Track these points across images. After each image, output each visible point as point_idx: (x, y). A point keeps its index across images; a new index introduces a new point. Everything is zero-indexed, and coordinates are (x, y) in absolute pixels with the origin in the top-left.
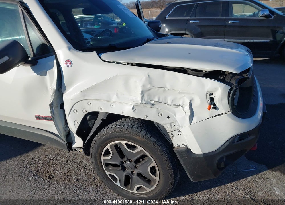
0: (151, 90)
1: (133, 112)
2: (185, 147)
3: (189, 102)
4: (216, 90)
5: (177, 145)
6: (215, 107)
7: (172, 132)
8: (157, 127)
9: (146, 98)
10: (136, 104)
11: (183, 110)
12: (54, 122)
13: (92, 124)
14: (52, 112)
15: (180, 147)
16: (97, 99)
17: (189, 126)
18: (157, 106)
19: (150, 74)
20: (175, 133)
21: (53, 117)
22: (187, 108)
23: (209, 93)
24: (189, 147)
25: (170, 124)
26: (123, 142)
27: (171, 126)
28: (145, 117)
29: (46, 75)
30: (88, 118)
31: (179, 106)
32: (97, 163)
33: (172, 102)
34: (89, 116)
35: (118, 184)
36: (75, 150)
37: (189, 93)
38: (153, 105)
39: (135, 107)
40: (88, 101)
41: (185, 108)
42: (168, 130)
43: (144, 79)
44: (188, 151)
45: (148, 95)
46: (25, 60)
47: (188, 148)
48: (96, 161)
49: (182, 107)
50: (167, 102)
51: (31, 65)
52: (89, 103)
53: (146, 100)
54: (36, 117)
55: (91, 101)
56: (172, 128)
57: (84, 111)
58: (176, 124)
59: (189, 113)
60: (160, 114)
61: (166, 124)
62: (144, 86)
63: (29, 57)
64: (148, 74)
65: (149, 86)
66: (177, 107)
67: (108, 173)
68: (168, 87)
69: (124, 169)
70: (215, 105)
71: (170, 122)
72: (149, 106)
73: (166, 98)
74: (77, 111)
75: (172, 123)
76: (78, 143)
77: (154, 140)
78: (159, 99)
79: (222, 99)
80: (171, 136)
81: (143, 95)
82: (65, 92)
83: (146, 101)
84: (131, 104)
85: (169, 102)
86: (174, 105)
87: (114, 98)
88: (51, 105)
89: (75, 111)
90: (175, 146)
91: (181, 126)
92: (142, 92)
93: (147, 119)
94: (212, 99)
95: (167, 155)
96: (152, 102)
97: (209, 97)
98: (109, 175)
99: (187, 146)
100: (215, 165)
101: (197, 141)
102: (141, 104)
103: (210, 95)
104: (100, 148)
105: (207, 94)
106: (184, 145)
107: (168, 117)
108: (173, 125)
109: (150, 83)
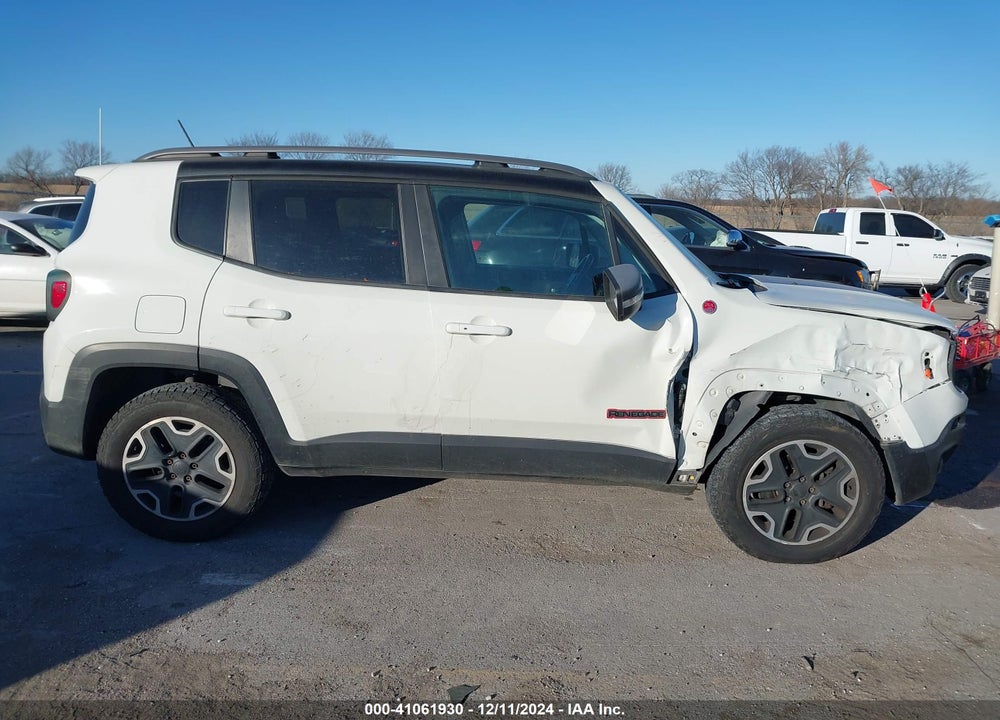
0: (848, 349)
1: (822, 387)
2: (898, 439)
3: (897, 367)
4: (935, 347)
5: (886, 438)
6: (930, 374)
7: (876, 418)
9: (840, 361)
10: (827, 373)
11: (890, 381)
15: (891, 440)
16: (754, 367)
17: (903, 405)
18: (851, 376)
19: (847, 324)
20: (881, 419)
22: (895, 378)
23: (924, 352)
24: (904, 439)
25: (872, 404)
27: (874, 408)
28: (838, 394)
31: (884, 374)
33: (873, 368)
35: (769, 534)
37: (897, 353)
38: (848, 373)
39: (824, 377)
40: (738, 372)
41: (892, 378)
42: (870, 414)
43: (839, 330)
44: (904, 446)
45: (843, 357)
47: (902, 441)
49: (889, 376)
50: (866, 369)
52: (740, 376)
53: (840, 365)
54: (610, 412)
55: (744, 373)
56: (875, 411)
57: (729, 391)
58: (880, 404)
59: (898, 385)
60: (856, 390)
61: (867, 405)
62: (839, 342)
64: (845, 324)
65: (845, 343)
66: (881, 377)
67: (752, 514)
68: (871, 344)
72: (843, 375)
73: (864, 363)
74: (715, 392)
75: (874, 402)
78: (856, 364)
79: (939, 362)
80: (875, 424)
81: (838, 358)
83: (840, 368)
84: (818, 372)
85: (869, 369)
86: (875, 373)
87: (786, 365)
89: (712, 392)
90: (883, 440)
91: (887, 407)
92: (837, 352)
93: (840, 397)
94: (927, 362)
96: (848, 369)
97: (924, 358)
98: (754, 517)
99: (900, 438)
102: (834, 371)
103: (925, 356)
105: (922, 354)
106: (896, 437)
107: (868, 394)
108: (876, 406)
109: (847, 338)
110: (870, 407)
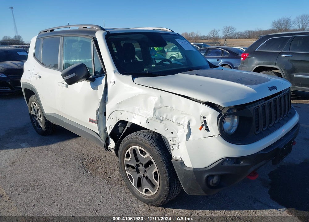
0: (162, 108)
1: (147, 124)
2: (180, 159)
3: (188, 121)
4: (208, 114)
5: (174, 157)
6: (207, 129)
7: (173, 146)
8: (163, 139)
9: (157, 114)
10: (150, 118)
11: (183, 128)
12: (98, 125)
13: (122, 130)
14: (98, 117)
15: (177, 159)
16: (126, 110)
17: (185, 142)
18: (164, 122)
19: (161, 96)
20: (175, 147)
21: (97, 120)
22: (186, 127)
23: (203, 116)
25: (173, 138)
26: (138, 148)
27: (173, 140)
28: (155, 129)
29: (97, 90)
30: (119, 125)
31: (181, 124)
32: (121, 162)
33: (176, 120)
34: (120, 124)
35: (133, 184)
36: (110, 150)
37: (188, 114)
38: (162, 120)
39: (148, 120)
40: (120, 111)
41: (185, 127)
42: (170, 143)
43: (157, 98)
44: (182, 163)
45: (159, 112)
46: (87, 77)
47: (182, 161)
48: (121, 160)
49: (183, 125)
50: (173, 120)
51: (90, 81)
52: (121, 113)
53: (157, 115)
54: (89, 119)
55: (122, 112)
56: (173, 142)
57: (117, 119)
58: (177, 139)
59: (187, 131)
60: (166, 129)
61: (170, 138)
62: (156, 104)
63: (90, 75)
64: (160, 96)
65: (160, 105)
66: (180, 125)
67: (128, 173)
68: (174, 108)
69: (138, 172)
70: (207, 127)
71: (172, 137)
72: (159, 121)
73: (172, 117)
74: (112, 119)
75: (174, 138)
76: (112, 144)
77: (158, 149)
78: (166, 117)
79: (212, 123)
80: (171, 148)
81: (155, 112)
82: (108, 103)
83: (157, 117)
84: (146, 117)
85: (174, 120)
86: (177, 123)
87: (137, 111)
88: (98, 111)
89: (111, 118)
90: (173, 157)
91: (180, 141)
92: (154, 109)
93: (156, 131)
94: (205, 122)
95: (165, 163)
96: (161, 118)
97: (203, 120)
98: (128, 175)
99: (181, 159)
100: (204, 181)
101: (190, 156)
102: (153, 118)
103: (204, 118)
104: (124, 150)
105: (201, 117)
106: (180, 158)
107: (172, 133)
108: (174, 139)
109: (161, 102)
110: (171, 139)
